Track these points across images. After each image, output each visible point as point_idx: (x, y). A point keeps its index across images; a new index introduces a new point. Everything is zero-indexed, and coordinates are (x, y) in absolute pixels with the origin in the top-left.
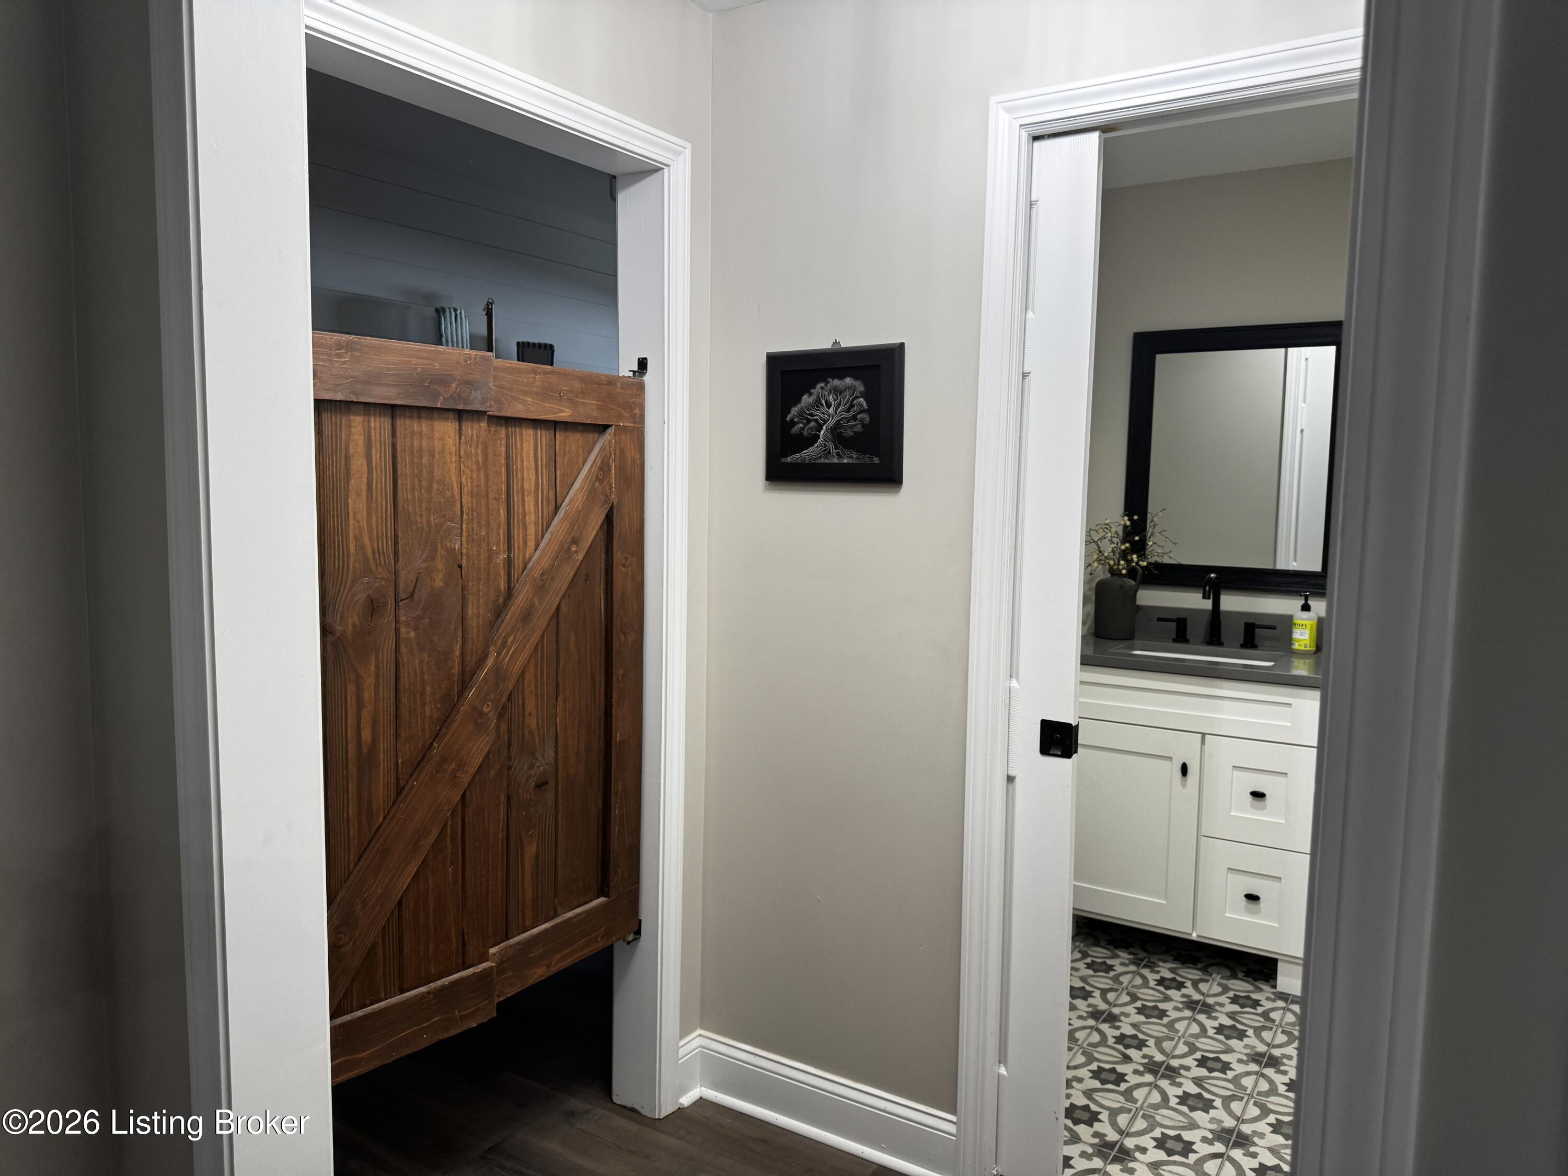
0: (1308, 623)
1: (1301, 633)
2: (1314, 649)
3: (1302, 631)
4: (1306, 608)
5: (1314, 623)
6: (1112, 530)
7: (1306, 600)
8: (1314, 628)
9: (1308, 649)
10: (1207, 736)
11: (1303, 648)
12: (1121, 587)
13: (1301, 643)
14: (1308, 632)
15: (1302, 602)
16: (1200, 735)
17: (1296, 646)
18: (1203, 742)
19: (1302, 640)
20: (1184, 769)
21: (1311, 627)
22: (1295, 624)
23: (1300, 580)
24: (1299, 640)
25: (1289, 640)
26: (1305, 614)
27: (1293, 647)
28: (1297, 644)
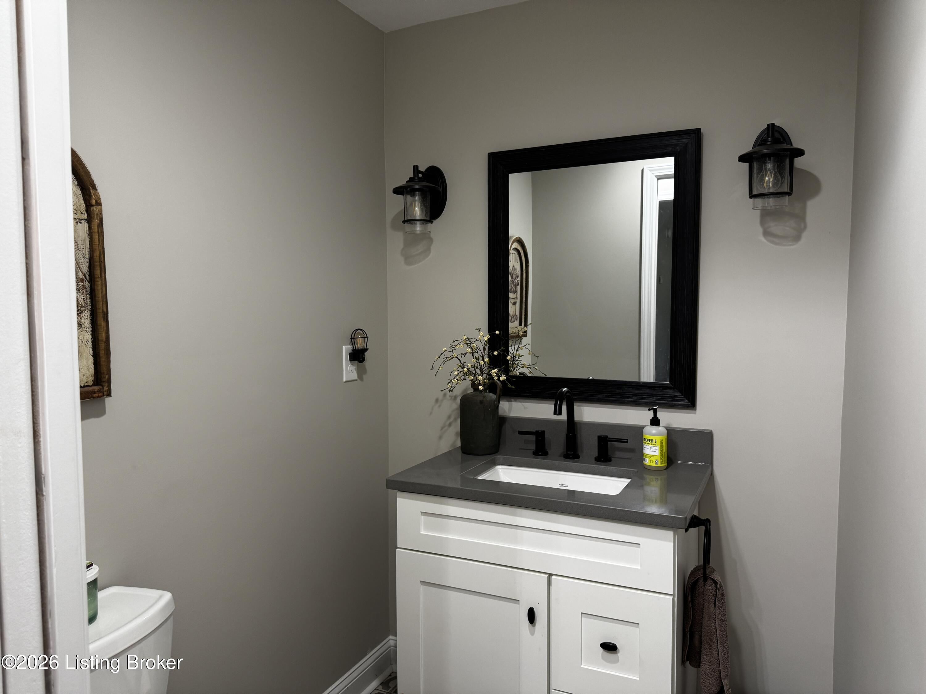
0: (658, 438)
1: (651, 448)
2: (664, 465)
3: (652, 446)
4: (655, 422)
5: (664, 438)
6: (472, 345)
7: (655, 412)
8: (664, 443)
9: (659, 465)
10: (553, 577)
11: (654, 465)
12: (481, 402)
13: (652, 459)
14: (658, 447)
15: (651, 414)
16: (547, 576)
17: (648, 462)
18: (549, 583)
19: (653, 456)
20: (531, 615)
21: (661, 443)
22: (645, 439)
23: (648, 391)
24: (650, 456)
25: (641, 456)
26: (654, 430)
27: (644, 462)
28: (648, 460)
